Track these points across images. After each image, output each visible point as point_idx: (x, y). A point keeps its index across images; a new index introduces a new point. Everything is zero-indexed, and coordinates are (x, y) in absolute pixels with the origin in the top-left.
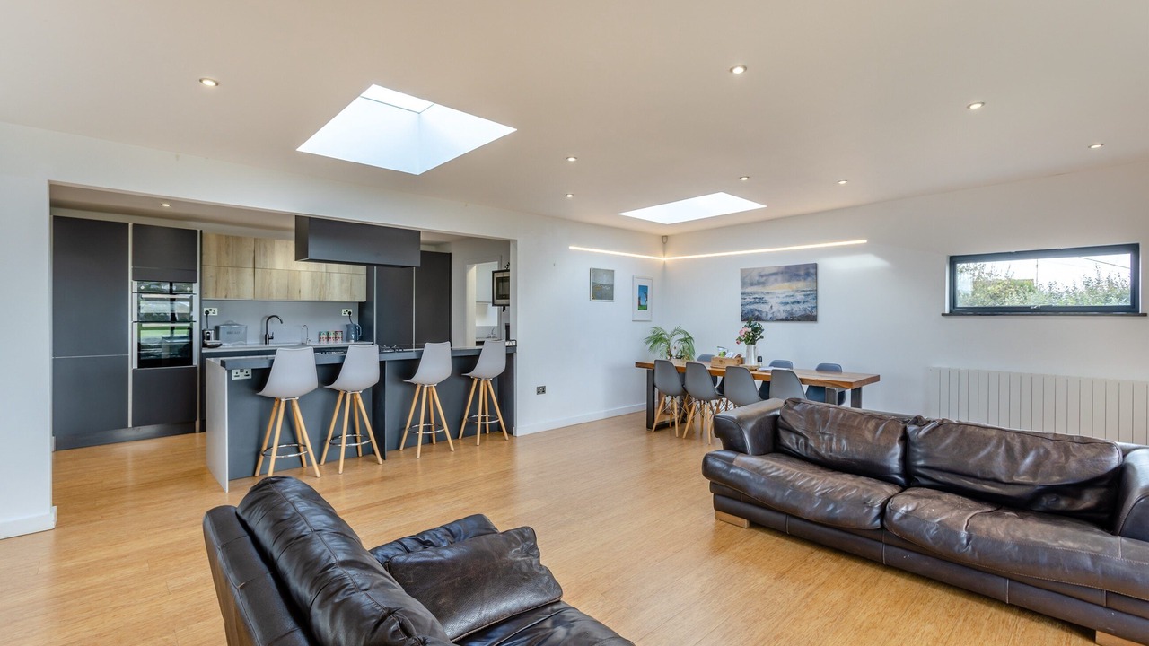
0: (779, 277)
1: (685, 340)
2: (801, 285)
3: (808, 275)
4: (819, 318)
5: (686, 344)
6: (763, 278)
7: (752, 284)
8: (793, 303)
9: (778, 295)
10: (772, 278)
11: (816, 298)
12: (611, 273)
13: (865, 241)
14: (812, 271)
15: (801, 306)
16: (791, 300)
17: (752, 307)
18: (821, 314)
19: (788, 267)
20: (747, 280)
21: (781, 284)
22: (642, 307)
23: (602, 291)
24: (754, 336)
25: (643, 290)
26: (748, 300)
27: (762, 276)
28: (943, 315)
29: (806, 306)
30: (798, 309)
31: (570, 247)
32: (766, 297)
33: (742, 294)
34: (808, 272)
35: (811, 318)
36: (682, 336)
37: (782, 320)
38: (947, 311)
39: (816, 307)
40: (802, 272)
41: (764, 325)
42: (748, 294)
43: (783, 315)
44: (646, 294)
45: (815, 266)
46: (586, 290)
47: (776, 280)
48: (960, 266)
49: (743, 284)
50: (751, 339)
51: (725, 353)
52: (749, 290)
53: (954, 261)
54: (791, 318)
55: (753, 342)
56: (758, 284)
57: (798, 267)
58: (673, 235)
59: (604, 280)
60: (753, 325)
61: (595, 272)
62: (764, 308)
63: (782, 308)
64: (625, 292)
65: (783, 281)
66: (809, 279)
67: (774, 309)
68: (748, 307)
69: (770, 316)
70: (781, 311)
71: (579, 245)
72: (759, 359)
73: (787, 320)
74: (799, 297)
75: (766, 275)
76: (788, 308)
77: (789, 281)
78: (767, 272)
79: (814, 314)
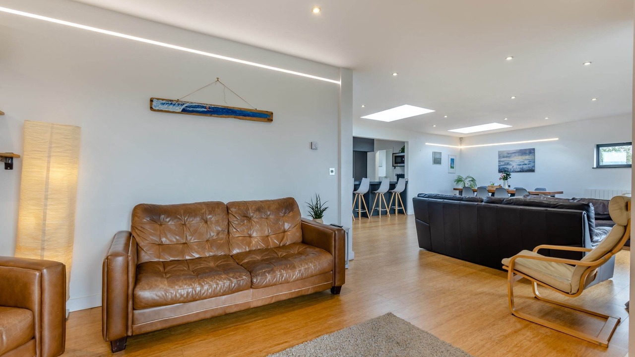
0: (517, 154)
1: (472, 181)
2: (527, 157)
3: (530, 153)
4: (536, 170)
5: (472, 182)
6: (509, 155)
7: (504, 157)
8: (523, 165)
9: (516, 162)
10: (513, 155)
11: (534, 162)
12: (440, 153)
13: (557, 139)
14: (533, 151)
15: (527, 166)
16: (523, 163)
17: (504, 167)
18: (536, 169)
19: (521, 150)
20: (501, 156)
21: (518, 157)
22: (452, 167)
23: (437, 161)
24: (507, 177)
25: (452, 160)
26: (502, 164)
27: (509, 154)
28: (593, 168)
29: (529, 166)
30: (525, 167)
31: (426, 144)
32: (511, 163)
33: (499, 161)
34: (532, 152)
35: (533, 171)
36: (471, 179)
37: (518, 172)
38: (595, 166)
39: (534, 166)
40: (528, 152)
41: (511, 173)
42: (502, 161)
43: (519, 170)
44: (453, 162)
45: (534, 149)
46: (431, 160)
47: (515, 155)
48: (601, 148)
49: (500, 157)
50: (505, 178)
51: (493, 184)
52: (502, 159)
53: (598, 147)
54: (522, 171)
55: (507, 179)
56: (507, 157)
57: (526, 150)
58: (465, 137)
59: (438, 156)
60: (506, 173)
61: (434, 153)
62: (509, 167)
63: (518, 167)
64: (445, 161)
65: (519, 156)
66: (531, 155)
67: (514, 167)
68: (502, 167)
69: (512, 170)
70: (518, 168)
71: (429, 143)
72: (509, 186)
73: (520, 171)
74: (526, 162)
75: (510, 153)
76: (521, 166)
77: (521, 155)
78: (511, 152)
79: (533, 169)
